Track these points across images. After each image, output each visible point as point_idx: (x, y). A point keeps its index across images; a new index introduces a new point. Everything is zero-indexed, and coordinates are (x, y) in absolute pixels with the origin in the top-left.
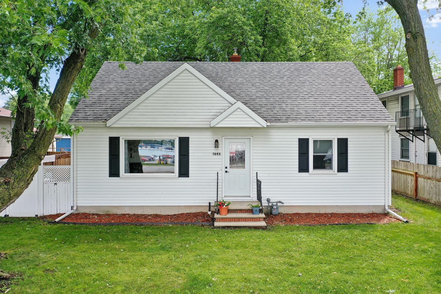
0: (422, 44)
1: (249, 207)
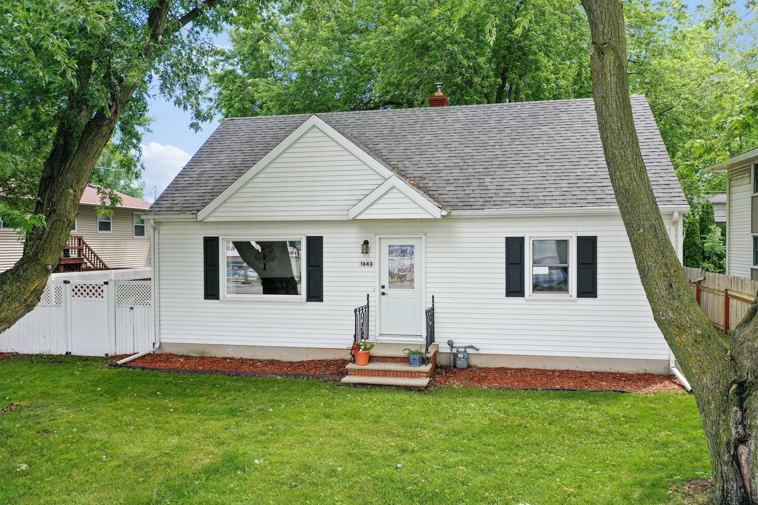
0: (612, 64)
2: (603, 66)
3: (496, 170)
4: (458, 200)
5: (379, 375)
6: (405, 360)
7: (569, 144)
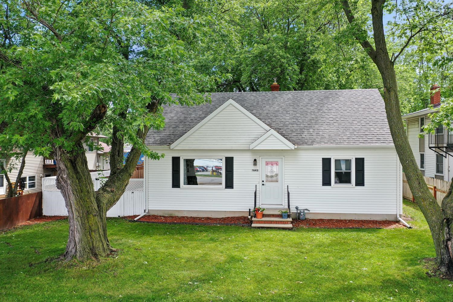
0: (394, 96)
1: (279, 213)
2: (390, 97)
3: (314, 125)
4: (299, 140)
5: (268, 223)
6: (280, 216)
7: (346, 113)
